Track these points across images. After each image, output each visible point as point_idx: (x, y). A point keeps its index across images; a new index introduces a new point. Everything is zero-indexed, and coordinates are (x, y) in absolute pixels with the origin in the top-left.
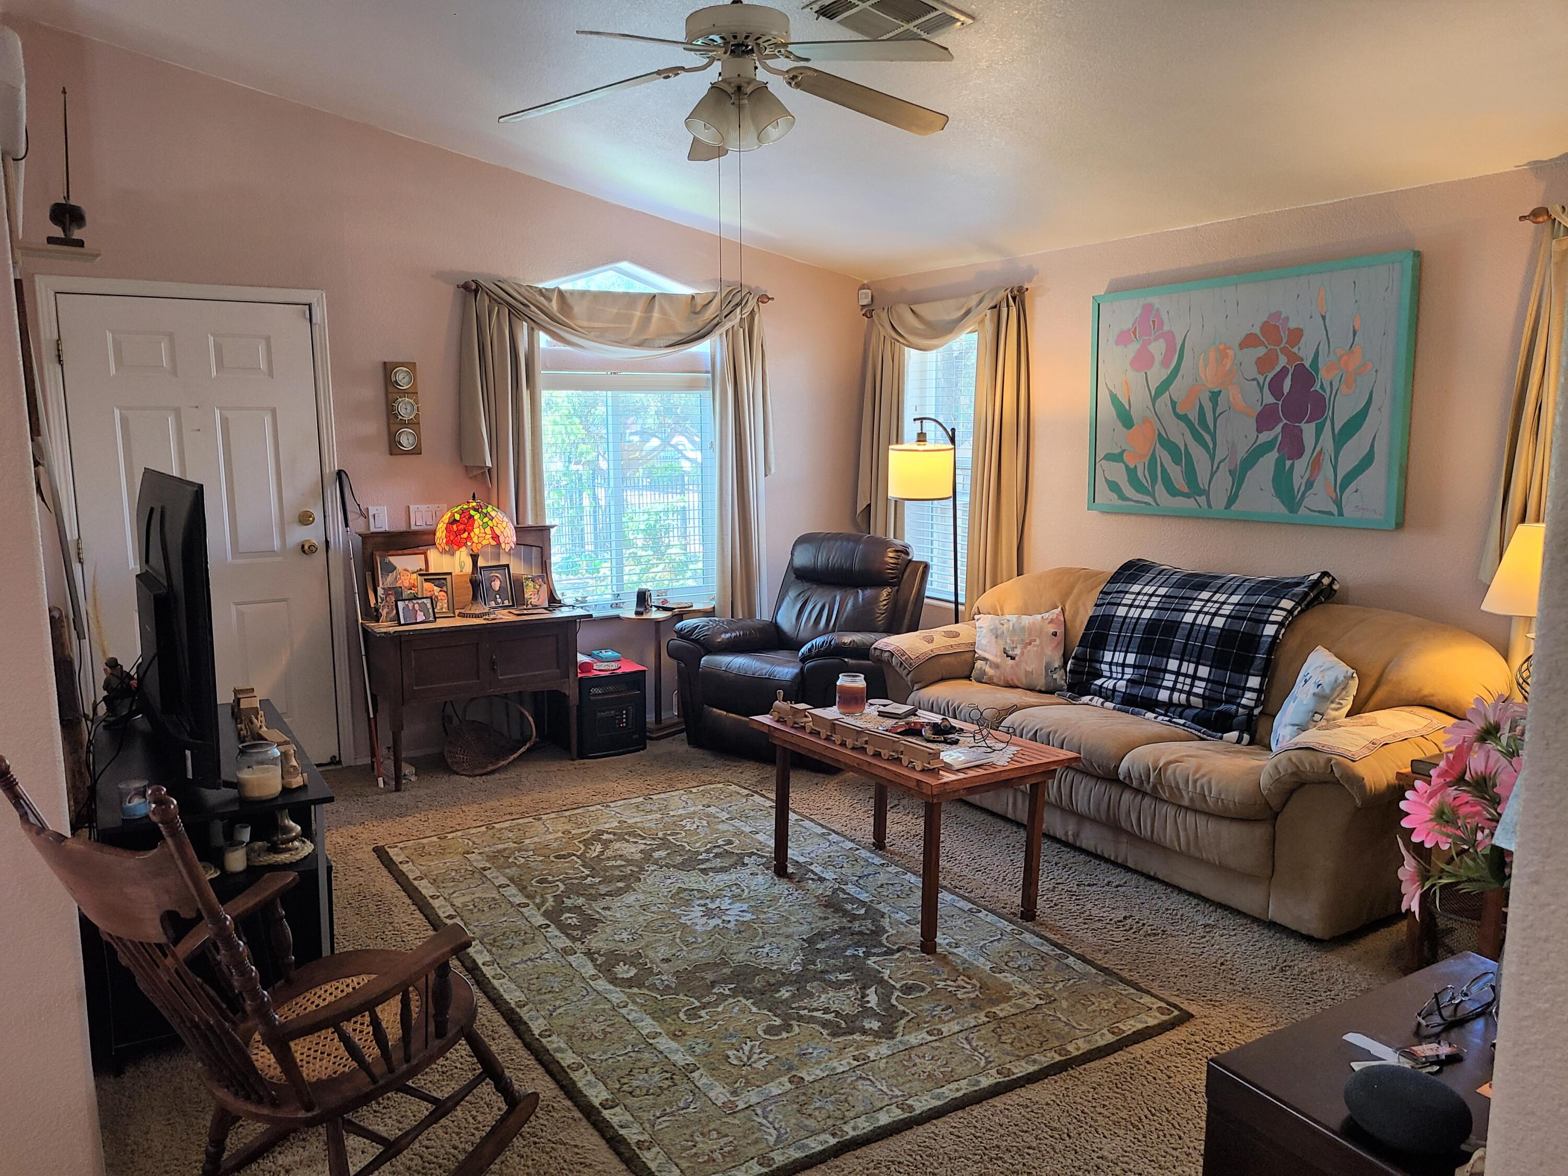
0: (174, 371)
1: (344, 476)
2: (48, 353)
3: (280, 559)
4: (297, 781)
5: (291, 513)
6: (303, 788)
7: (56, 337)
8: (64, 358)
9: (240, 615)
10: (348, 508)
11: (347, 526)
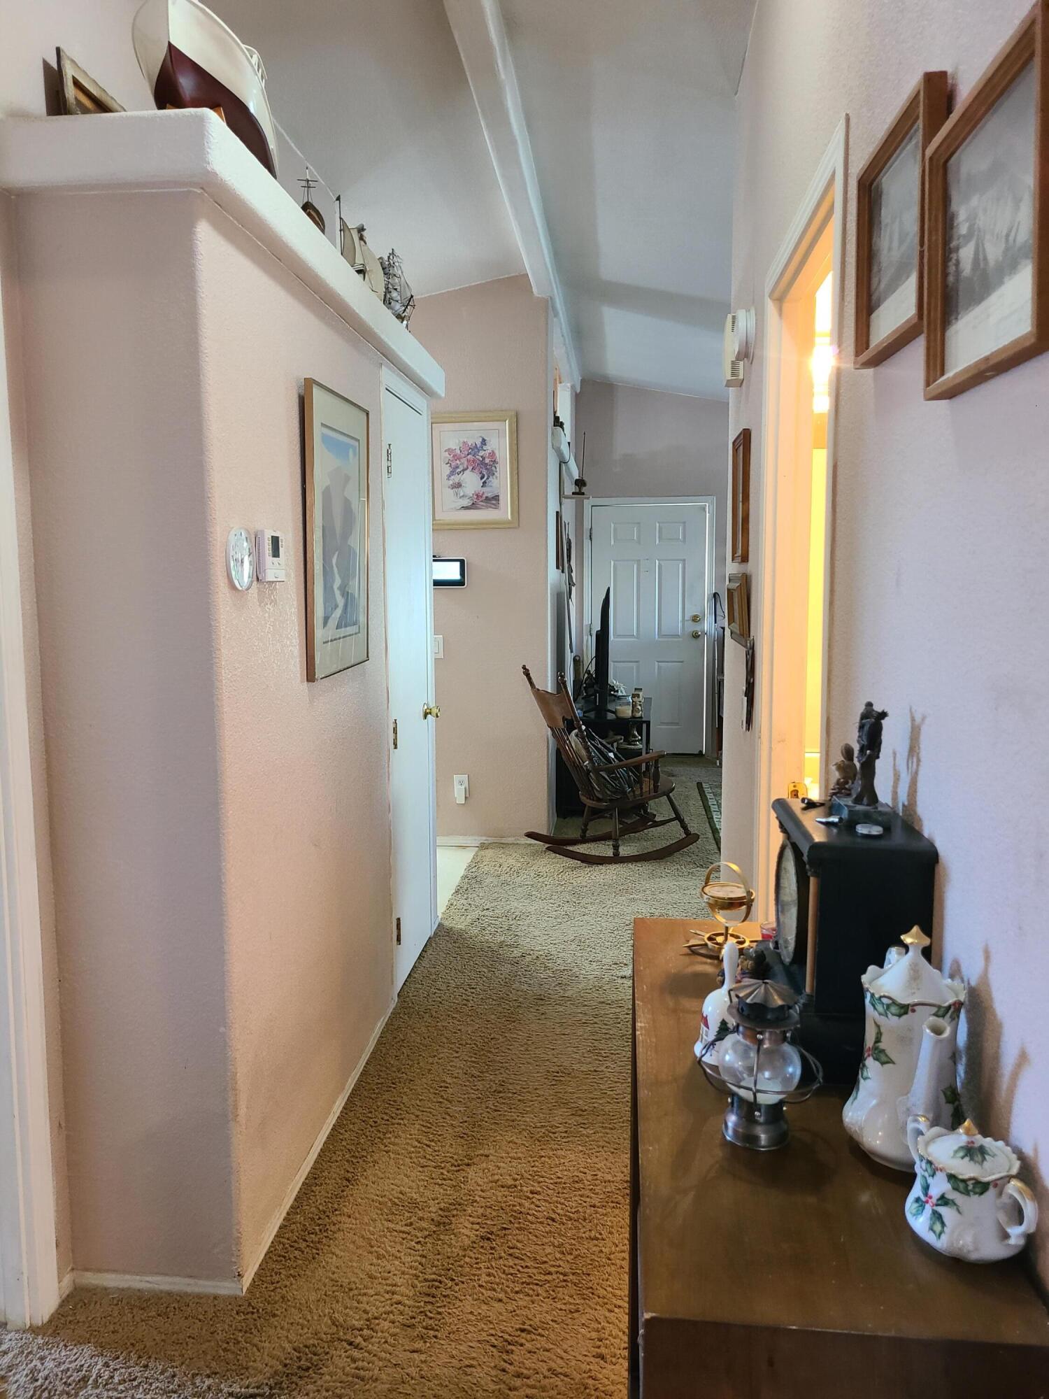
0: (639, 542)
1: (717, 595)
2: (586, 535)
3: (680, 639)
4: (638, 715)
5: (688, 615)
6: (641, 717)
7: (590, 527)
8: (593, 537)
9: (659, 668)
10: (717, 613)
11: (715, 622)
